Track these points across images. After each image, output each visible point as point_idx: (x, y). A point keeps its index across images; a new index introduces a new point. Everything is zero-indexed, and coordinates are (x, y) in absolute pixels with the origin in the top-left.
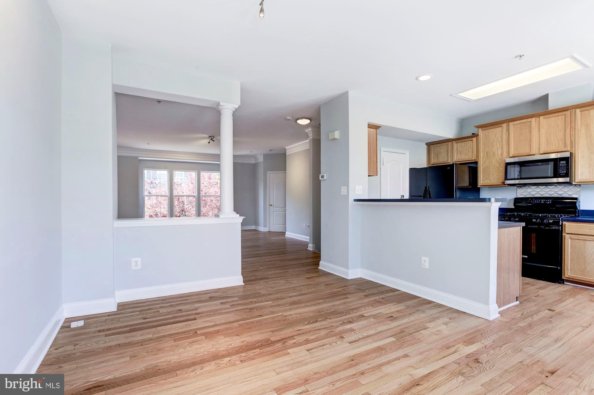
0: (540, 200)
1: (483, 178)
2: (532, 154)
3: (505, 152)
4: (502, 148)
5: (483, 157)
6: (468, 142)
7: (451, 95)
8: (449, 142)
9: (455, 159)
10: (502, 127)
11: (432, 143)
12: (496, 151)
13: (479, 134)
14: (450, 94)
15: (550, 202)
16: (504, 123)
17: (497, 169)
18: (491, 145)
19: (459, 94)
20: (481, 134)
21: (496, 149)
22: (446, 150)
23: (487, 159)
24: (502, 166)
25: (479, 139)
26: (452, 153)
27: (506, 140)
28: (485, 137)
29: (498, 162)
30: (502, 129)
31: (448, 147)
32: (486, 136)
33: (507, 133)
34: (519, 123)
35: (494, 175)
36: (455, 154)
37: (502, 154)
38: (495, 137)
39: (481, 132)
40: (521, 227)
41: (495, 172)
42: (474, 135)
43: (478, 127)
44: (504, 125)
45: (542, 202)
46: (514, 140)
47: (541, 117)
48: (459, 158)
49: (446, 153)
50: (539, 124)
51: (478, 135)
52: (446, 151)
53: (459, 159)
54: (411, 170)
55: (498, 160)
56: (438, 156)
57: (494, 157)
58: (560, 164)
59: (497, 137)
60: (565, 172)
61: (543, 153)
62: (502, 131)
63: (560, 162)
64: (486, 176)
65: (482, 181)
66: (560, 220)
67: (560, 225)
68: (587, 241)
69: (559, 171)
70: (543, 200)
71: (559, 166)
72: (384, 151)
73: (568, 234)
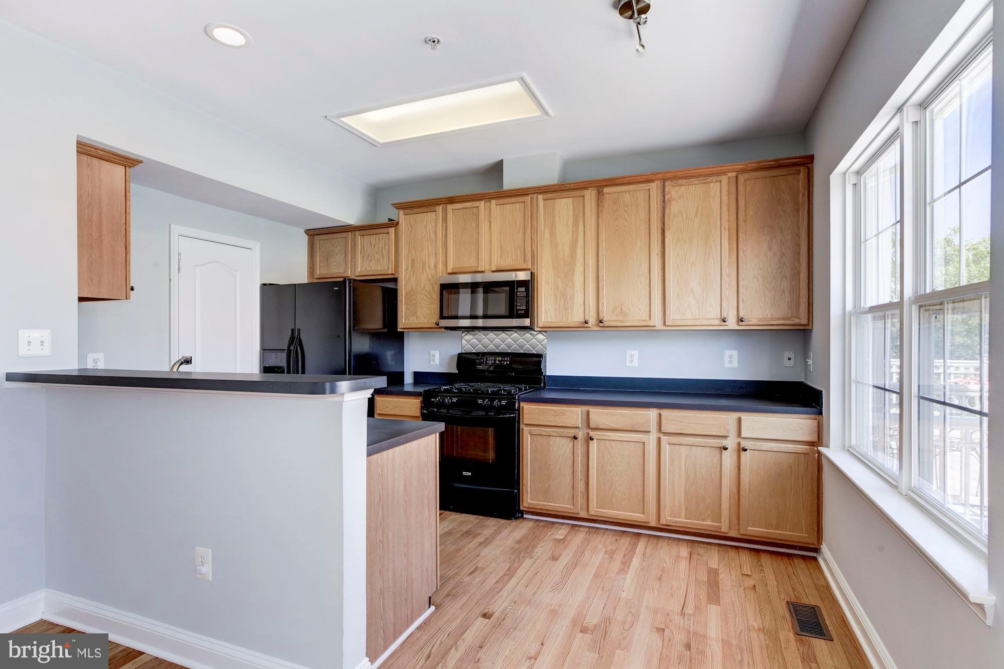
0: (495, 359)
1: (405, 313)
2: (480, 270)
3: (441, 262)
4: (436, 255)
5: (407, 269)
6: (381, 235)
7: (326, 117)
8: (348, 233)
9: (359, 270)
10: (436, 211)
11: (317, 232)
12: (427, 260)
13: (400, 223)
14: (325, 115)
15: (508, 363)
16: (439, 205)
17: (428, 296)
18: (419, 245)
19: (343, 119)
20: (402, 222)
21: (427, 256)
22: (343, 249)
23: (412, 273)
24: (436, 290)
25: (400, 232)
26: (354, 257)
27: (442, 238)
28: (410, 229)
29: (430, 281)
30: (436, 216)
31: (347, 242)
32: (411, 226)
33: (444, 225)
34: (462, 209)
35: (423, 307)
36: (359, 259)
37: (436, 266)
38: (426, 231)
39: (402, 217)
40: (438, 434)
41: (425, 300)
42: (392, 223)
43: (400, 206)
44: (440, 209)
45: (497, 362)
46: (453, 240)
47: (493, 202)
48: (367, 268)
49: (344, 255)
50: (490, 214)
51: (398, 223)
52: (343, 251)
53: (365, 269)
54: (266, 288)
55: (430, 277)
56: (329, 261)
57: (424, 271)
58: (518, 291)
59: (428, 231)
60: (524, 307)
61: (495, 270)
62: (436, 220)
63: (517, 289)
64: (412, 308)
65: (405, 320)
66: (517, 399)
67: (516, 410)
68: (552, 437)
69: (517, 306)
70: (498, 359)
71: (517, 297)
72: (183, 234)
73: (528, 426)
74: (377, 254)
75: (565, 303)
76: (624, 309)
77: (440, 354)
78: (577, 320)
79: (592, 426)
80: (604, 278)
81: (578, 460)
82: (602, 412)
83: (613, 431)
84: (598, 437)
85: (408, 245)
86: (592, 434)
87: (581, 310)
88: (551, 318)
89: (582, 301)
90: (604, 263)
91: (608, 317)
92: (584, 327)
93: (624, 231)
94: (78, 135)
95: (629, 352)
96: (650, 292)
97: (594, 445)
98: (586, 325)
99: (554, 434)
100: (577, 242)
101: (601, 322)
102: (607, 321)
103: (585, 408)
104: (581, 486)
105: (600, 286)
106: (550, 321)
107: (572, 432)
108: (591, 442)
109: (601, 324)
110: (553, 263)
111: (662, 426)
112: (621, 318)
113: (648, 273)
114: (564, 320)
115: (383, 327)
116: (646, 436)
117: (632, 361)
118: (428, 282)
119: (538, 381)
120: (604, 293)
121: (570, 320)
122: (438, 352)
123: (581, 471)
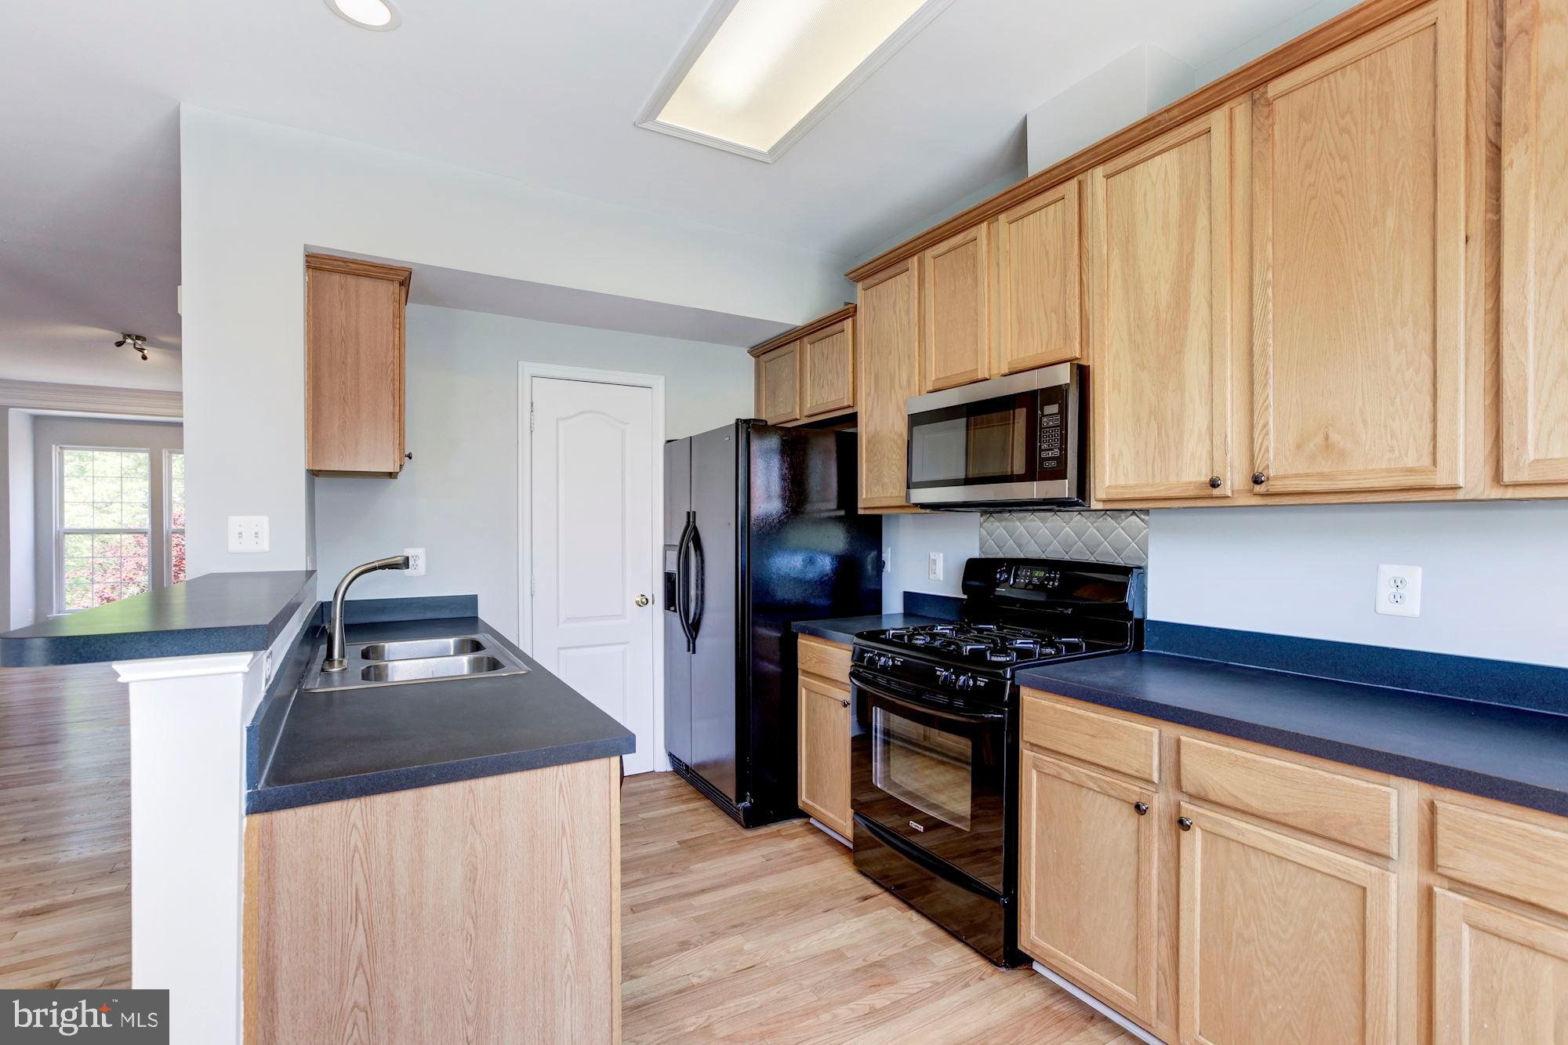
0: (1031, 574)
1: (867, 480)
2: (980, 377)
3: (917, 371)
4: (909, 359)
5: (868, 395)
6: (835, 336)
8: (795, 343)
9: (808, 407)
10: (909, 270)
11: (767, 347)
12: (897, 371)
13: (859, 307)
15: (1056, 584)
16: (914, 253)
18: (885, 344)
20: (861, 305)
21: (897, 363)
22: (789, 374)
23: (876, 401)
24: (901, 428)
25: (859, 325)
26: (803, 383)
27: (918, 321)
30: (909, 278)
31: (794, 360)
32: (874, 309)
33: (922, 294)
34: (949, 250)
35: (892, 464)
36: (809, 385)
37: (909, 381)
38: (895, 312)
39: (861, 296)
42: (849, 311)
43: (856, 276)
44: (914, 264)
45: (1035, 581)
46: (937, 323)
47: (1003, 219)
48: (817, 401)
49: (791, 383)
50: (998, 249)
51: (856, 307)
52: (791, 376)
53: (815, 404)
56: (776, 396)
57: (893, 392)
58: (1043, 416)
59: (898, 312)
60: (1056, 452)
61: (1007, 371)
62: (909, 287)
63: (1042, 411)
64: (876, 469)
65: (867, 493)
66: (1008, 676)
67: (1006, 705)
68: (1085, 791)
69: (1041, 450)
70: (1037, 573)
71: (1041, 428)
72: (539, 374)
73: (1035, 749)
74: (830, 372)
75: (1159, 434)
76: (1335, 437)
77: (945, 560)
78: (1193, 479)
79: (1187, 786)
80: (1270, 349)
81: (1150, 874)
82: (1218, 753)
83: (1257, 821)
84: (1208, 826)
85: (870, 347)
86: (1189, 809)
87: (1203, 451)
88: (1126, 475)
89: (1203, 425)
90: (1270, 305)
91: (1280, 467)
92: (1212, 497)
93: (1339, 192)
94: (305, 245)
95: (1388, 571)
96: (1435, 372)
97: (1194, 843)
98: (1216, 492)
99: (1091, 784)
100: (1190, 265)
101: (1257, 481)
102: (1276, 478)
103: (1171, 730)
104: (1157, 950)
105: (1256, 375)
106: (1122, 482)
107: (1135, 792)
108: (1184, 835)
109: (1258, 488)
110: (1130, 335)
111: (1440, 851)
112: (1326, 468)
113: (1428, 313)
114: (1158, 480)
115: (838, 506)
116: (1374, 869)
117: (1397, 600)
118: (899, 414)
119: (1119, 634)
120: (1269, 395)
121: (1173, 479)
122: (942, 554)
123: (1160, 908)
